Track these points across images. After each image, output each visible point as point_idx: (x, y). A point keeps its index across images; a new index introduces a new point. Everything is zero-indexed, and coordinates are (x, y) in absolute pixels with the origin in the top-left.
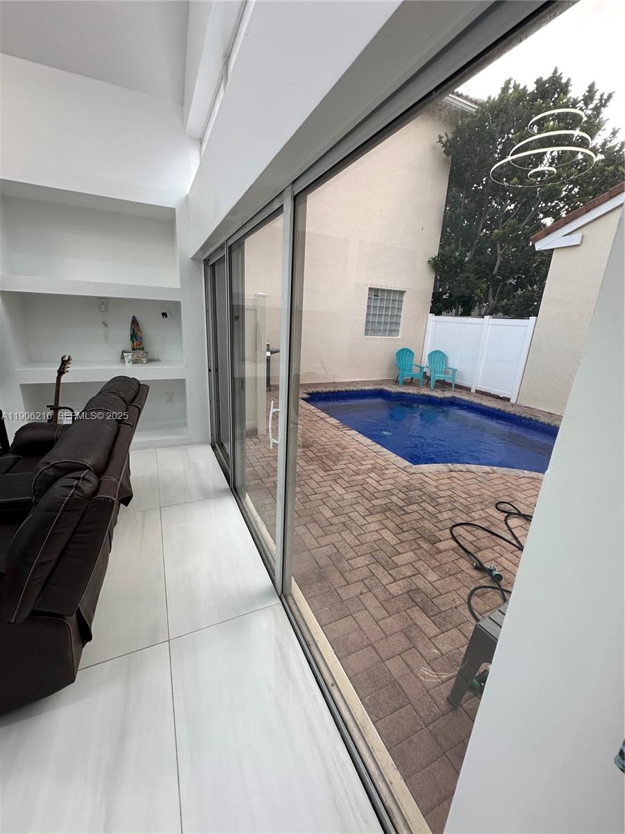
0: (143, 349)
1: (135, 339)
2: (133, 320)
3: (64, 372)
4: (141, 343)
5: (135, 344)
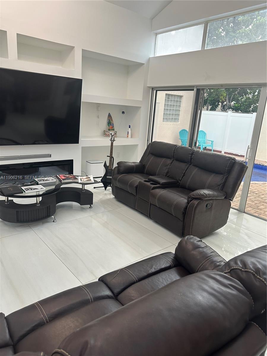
0: (114, 130)
1: (110, 125)
2: (109, 115)
3: (115, 140)
4: (113, 126)
5: (110, 127)
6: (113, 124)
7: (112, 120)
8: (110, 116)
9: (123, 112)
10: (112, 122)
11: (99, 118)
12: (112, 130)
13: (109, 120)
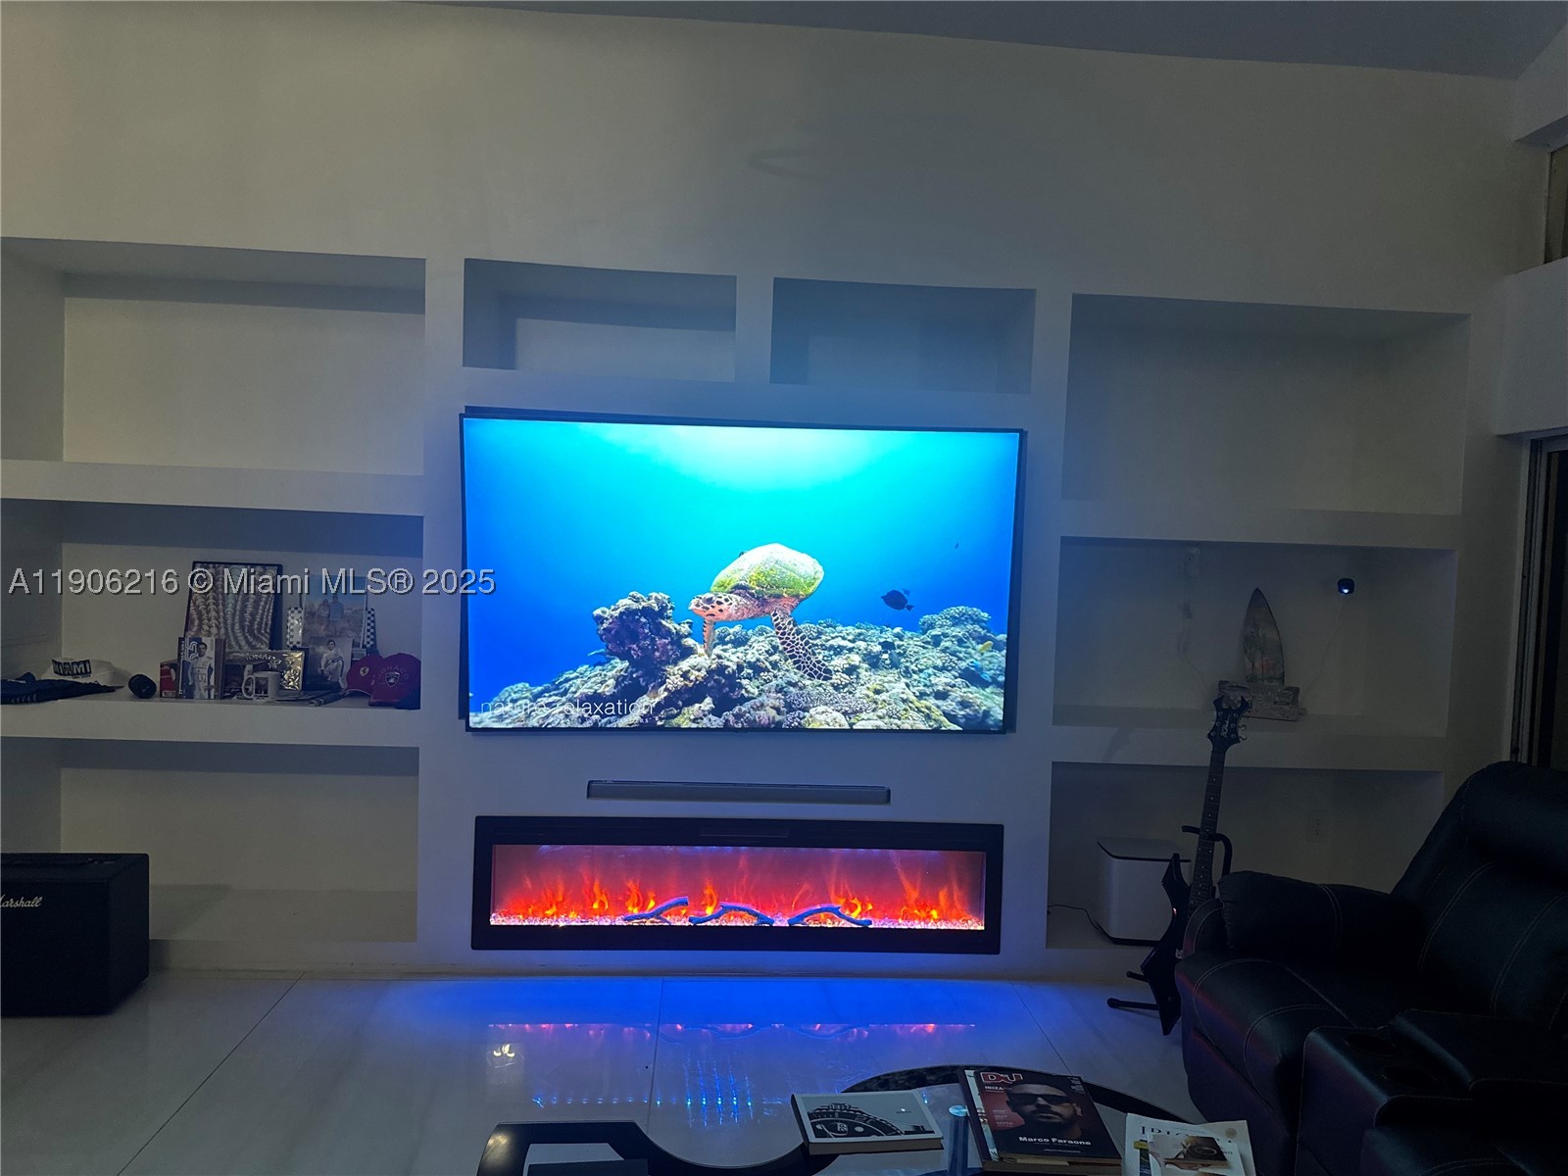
0: (1282, 679)
1: (1259, 652)
2: (1253, 599)
3: (1237, 740)
4: (1278, 661)
5: (1257, 665)
6: (1281, 648)
7: (1273, 625)
8: (1258, 602)
9: (1345, 585)
10: (1270, 636)
11: (1190, 616)
12: (1271, 678)
13: (1256, 628)
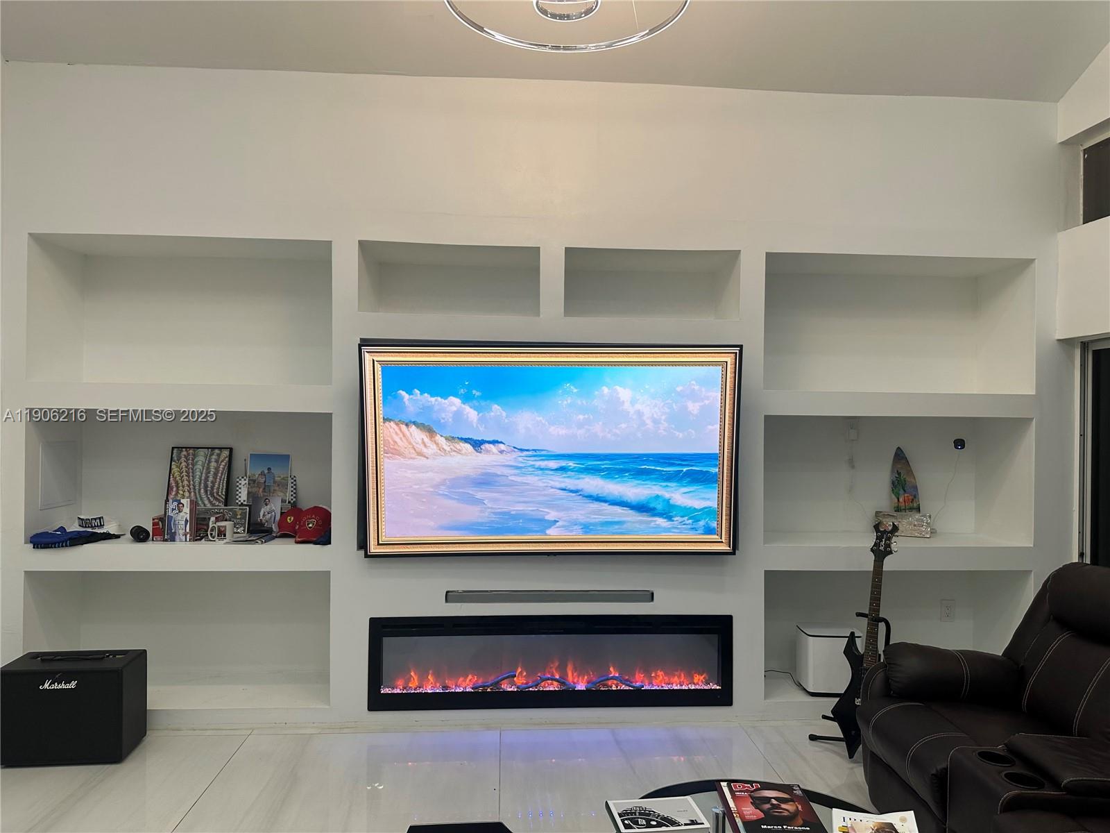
0: (918, 509)
1: (901, 492)
2: (896, 455)
3: (891, 553)
4: (915, 497)
5: (901, 500)
6: (915, 488)
7: (910, 472)
8: (900, 457)
9: (960, 444)
10: (907, 479)
11: (853, 467)
12: (911, 509)
13: (899, 474)
